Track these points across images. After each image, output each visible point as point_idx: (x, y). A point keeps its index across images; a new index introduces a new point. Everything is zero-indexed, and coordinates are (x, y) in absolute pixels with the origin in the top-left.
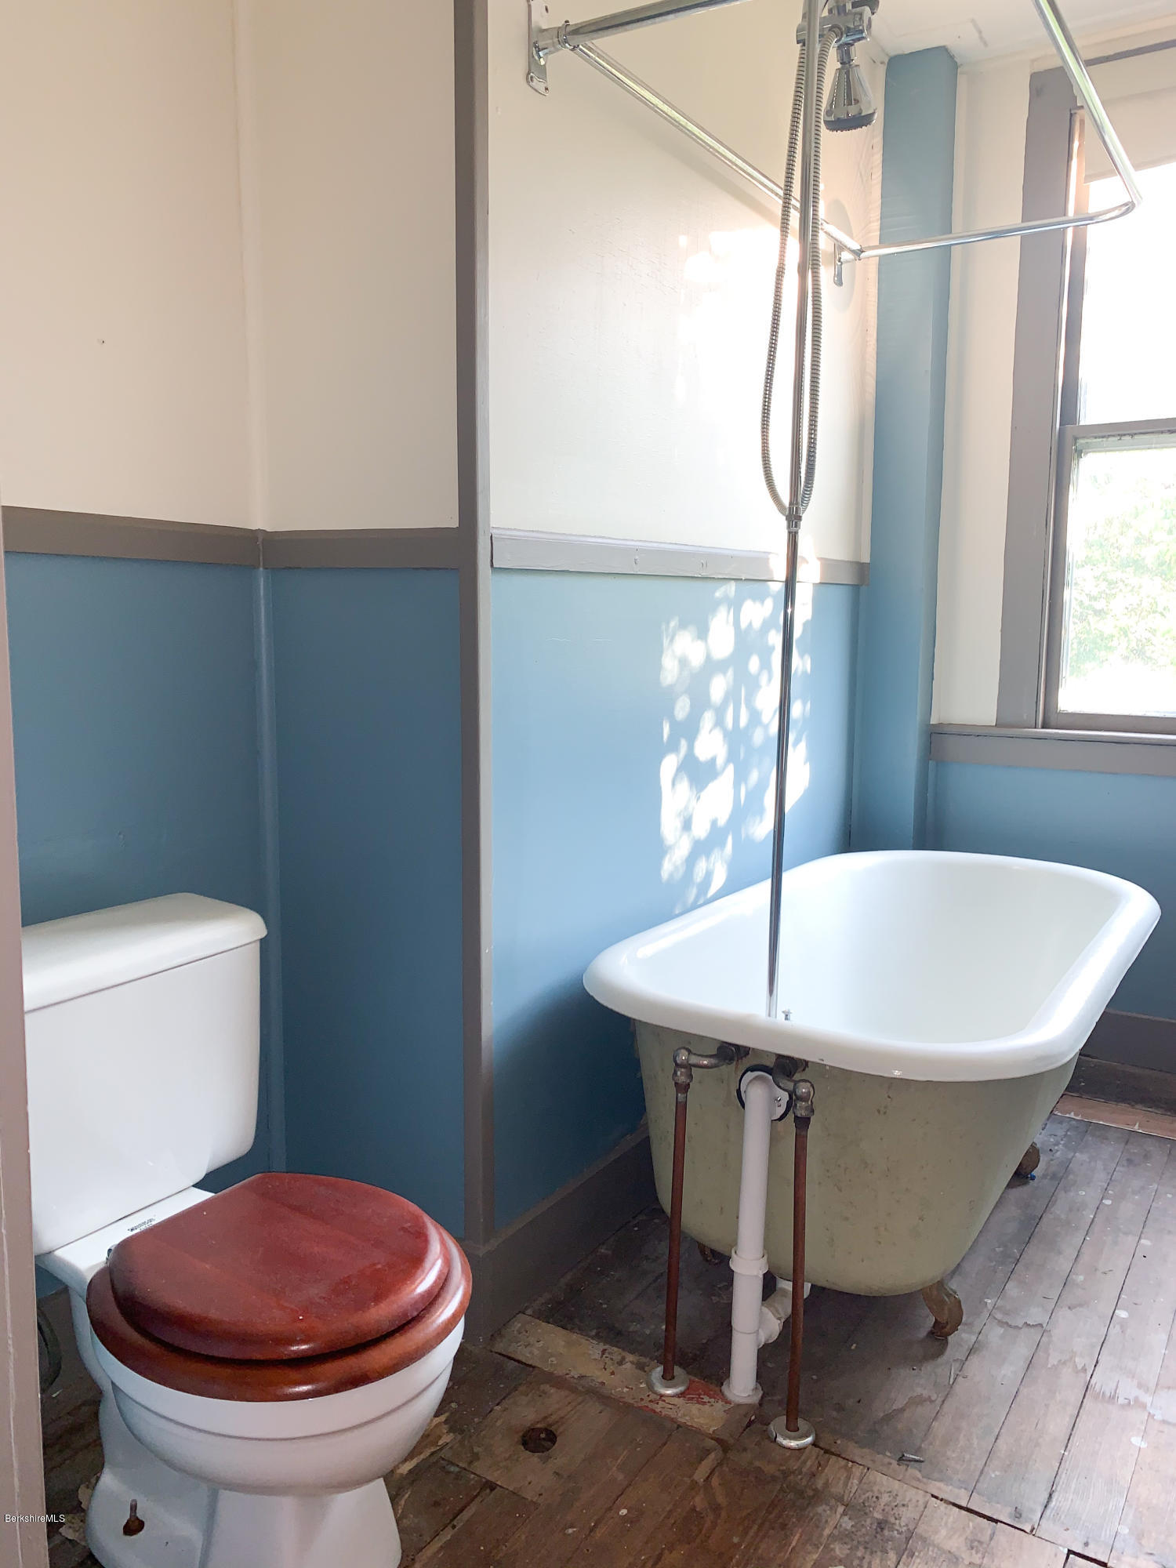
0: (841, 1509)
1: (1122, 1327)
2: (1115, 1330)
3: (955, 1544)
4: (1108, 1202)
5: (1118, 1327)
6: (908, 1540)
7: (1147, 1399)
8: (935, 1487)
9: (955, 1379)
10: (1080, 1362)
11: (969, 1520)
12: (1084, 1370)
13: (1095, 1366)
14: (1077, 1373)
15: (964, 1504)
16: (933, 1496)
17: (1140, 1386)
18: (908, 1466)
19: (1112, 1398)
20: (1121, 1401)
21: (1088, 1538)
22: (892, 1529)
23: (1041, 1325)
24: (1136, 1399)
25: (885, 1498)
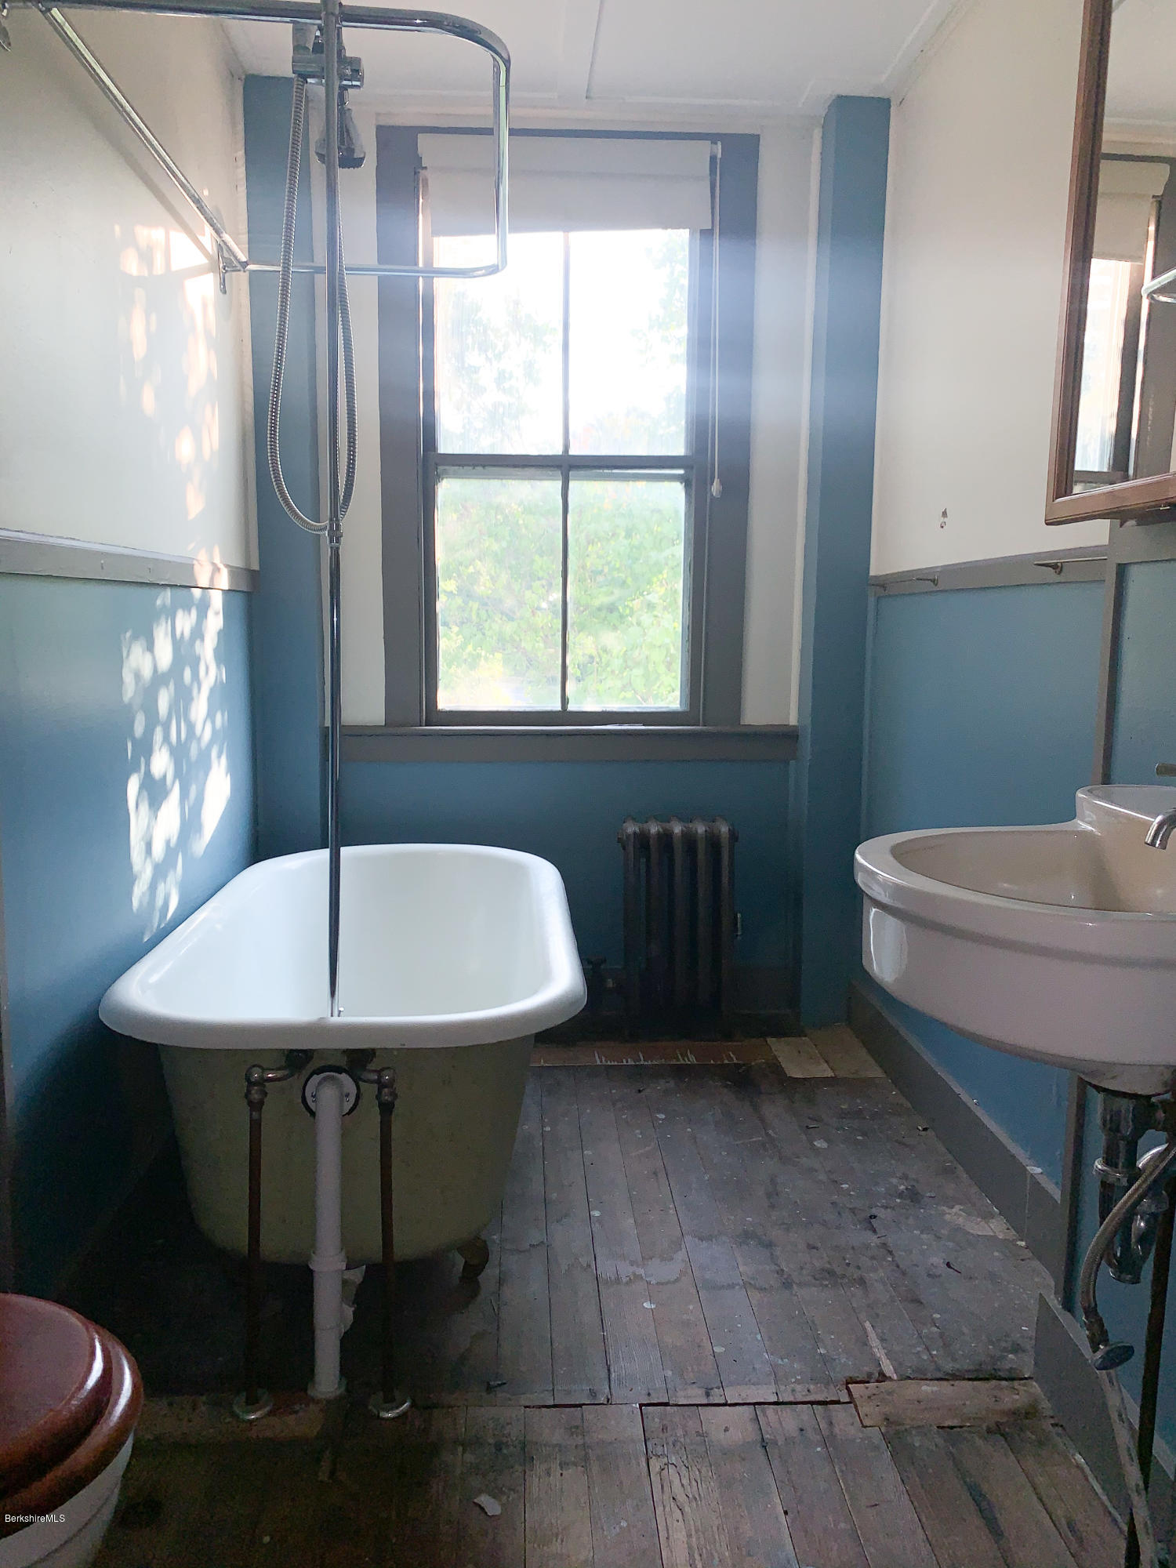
0: (460, 1449)
1: (600, 1223)
2: (596, 1227)
3: (558, 1437)
4: (548, 1129)
5: (597, 1225)
6: (523, 1449)
7: (641, 1271)
8: (524, 1400)
9: (499, 1308)
10: (583, 1261)
11: (561, 1414)
12: (589, 1266)
13: (595, 1260)
14: (585, 1270)
15: (552, 1403)
16: (526, 1407)
17: (632, 1263)
18: (495, 1391)
19: (618, 1280)
20: (624, 1280)
21: (648, 1389)
22: (508, 1446)
23: (542, 1242)
24: (634, 1273)
25: (491, 1425)
